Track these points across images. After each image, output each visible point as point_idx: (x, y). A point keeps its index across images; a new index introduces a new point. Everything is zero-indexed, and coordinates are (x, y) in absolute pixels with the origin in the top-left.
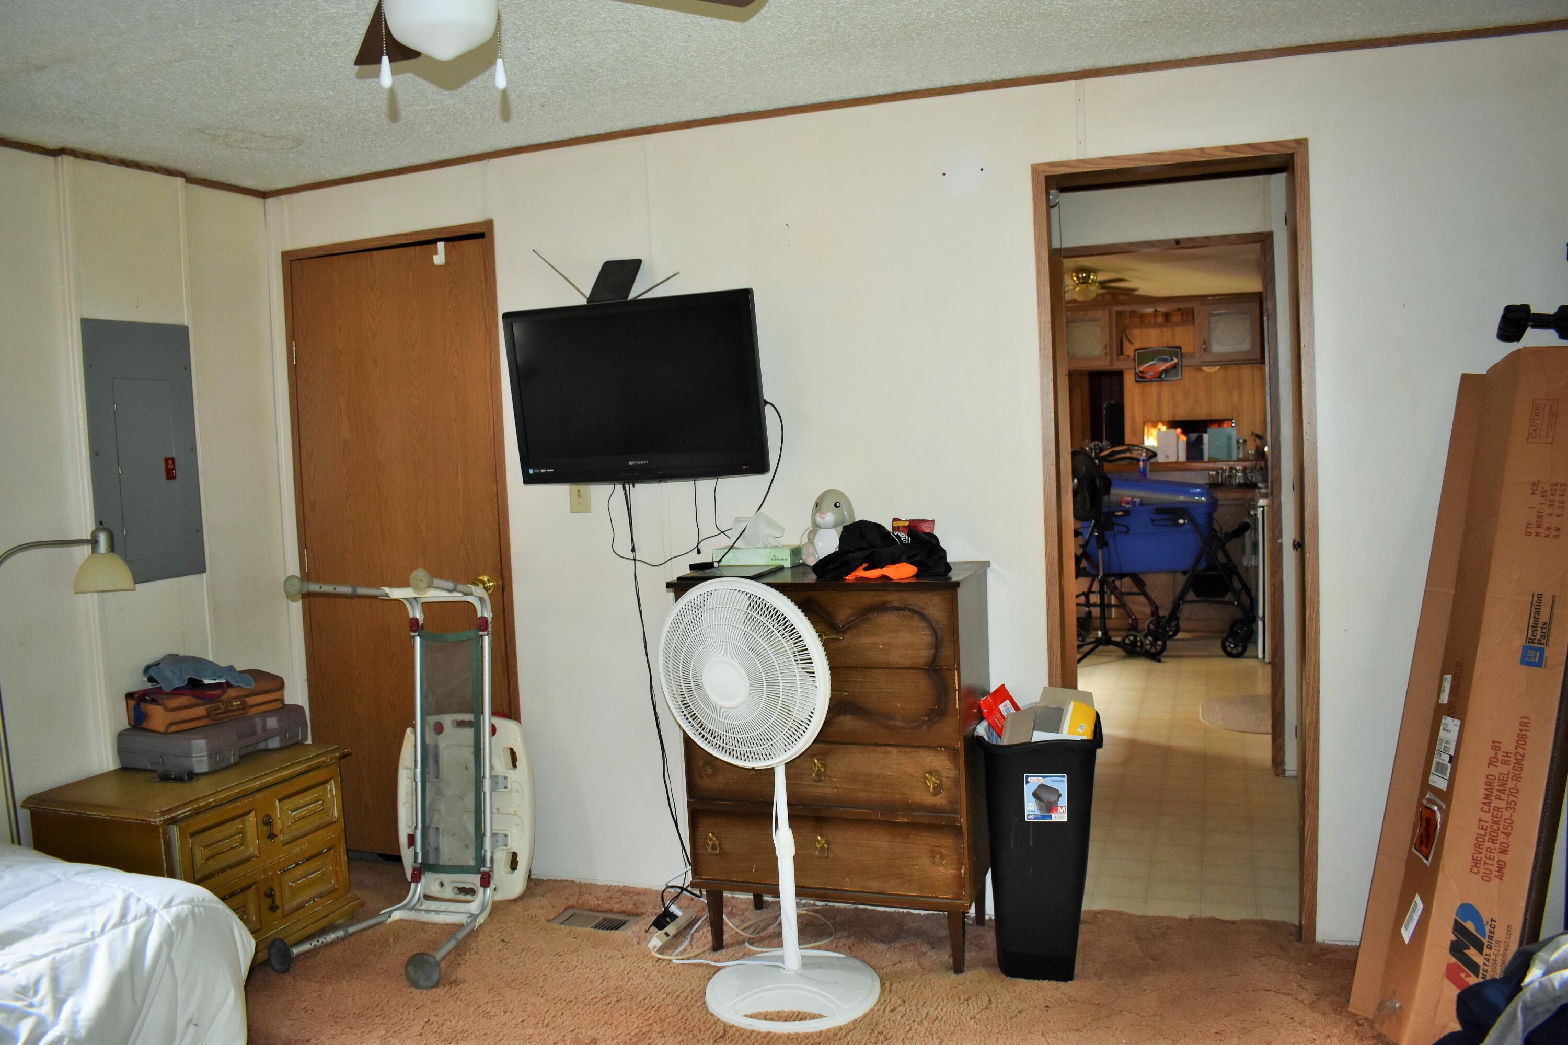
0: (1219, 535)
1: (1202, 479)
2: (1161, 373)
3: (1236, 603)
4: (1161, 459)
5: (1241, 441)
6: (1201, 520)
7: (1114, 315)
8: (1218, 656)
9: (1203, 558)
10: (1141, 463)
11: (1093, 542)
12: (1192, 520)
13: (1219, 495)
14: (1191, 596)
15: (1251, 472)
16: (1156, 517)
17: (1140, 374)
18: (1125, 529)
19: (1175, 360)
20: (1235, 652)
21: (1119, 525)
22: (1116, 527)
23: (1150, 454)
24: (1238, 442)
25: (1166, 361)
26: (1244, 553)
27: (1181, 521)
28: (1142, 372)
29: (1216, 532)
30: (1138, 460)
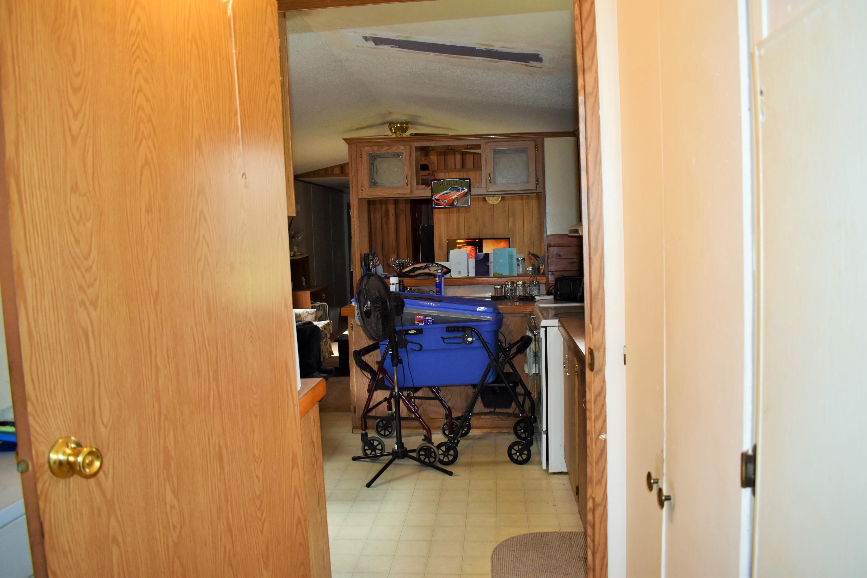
0: (504, 345)
1: (488, 294)
2: (453, 201)
3: (520, 415)
4: (454, 274)
5: (520, 259)
6: (488, 337)
7: (413, 150)
8: (504, 462)
9: (491, 373)
10: (437, 279)
11: (388, 359)
12: (480, 338)
13: (503, 307)
14: (479, 406)
15: (529, 286)
16: (447, 335)
17: (436, 202)
18: (417, 347)
19: (466, 190)
20: (520, 459)
21: (412, 343)
22: (410, 346)
23: (445, 270)
24: (518, 259)
25: (457, 190)
26: (526, 362)
27: (470, 339)
28: (438, 200)
29: (501, 343)
30: (434, 276)
